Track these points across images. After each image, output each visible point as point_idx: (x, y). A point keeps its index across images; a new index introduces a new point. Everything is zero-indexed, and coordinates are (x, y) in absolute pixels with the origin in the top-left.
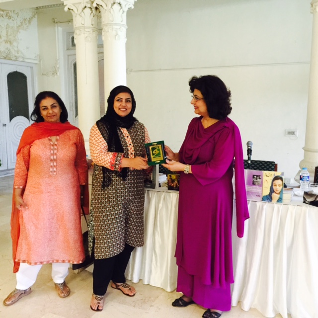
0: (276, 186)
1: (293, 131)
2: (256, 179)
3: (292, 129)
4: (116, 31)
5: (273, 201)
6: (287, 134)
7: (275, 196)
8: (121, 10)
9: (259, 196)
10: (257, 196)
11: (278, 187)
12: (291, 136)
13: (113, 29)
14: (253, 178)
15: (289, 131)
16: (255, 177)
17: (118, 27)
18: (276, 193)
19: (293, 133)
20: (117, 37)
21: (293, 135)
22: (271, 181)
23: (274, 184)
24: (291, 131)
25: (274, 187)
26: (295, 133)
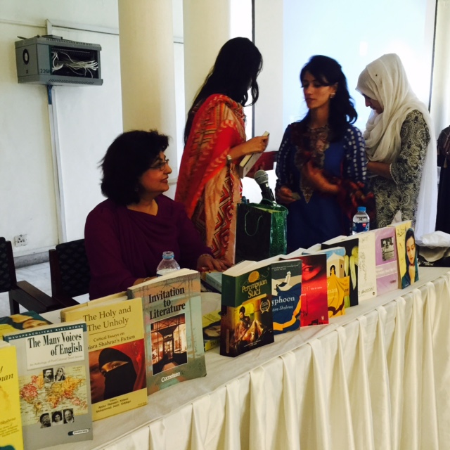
7: (412, 271)
9: (394, 281)
11: (411, 252)
18: (411, 265)
23: (408, 248)
25: (408, 254)
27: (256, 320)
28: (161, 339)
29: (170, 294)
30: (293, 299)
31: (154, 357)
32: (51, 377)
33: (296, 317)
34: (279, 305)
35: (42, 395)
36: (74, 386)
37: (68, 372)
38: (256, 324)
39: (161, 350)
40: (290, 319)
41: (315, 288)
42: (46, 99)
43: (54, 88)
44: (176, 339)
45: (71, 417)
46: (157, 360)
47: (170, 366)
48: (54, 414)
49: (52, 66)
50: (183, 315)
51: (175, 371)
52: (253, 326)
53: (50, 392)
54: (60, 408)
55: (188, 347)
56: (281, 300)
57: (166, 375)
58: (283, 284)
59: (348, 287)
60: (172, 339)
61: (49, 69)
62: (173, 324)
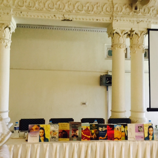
0: (150, 131)
1: (85, 103)
2: (140, 128)
3: (84, 102)
4: (7, 44)
5: (150, 139)
6: (82, 104)
7: (151, 137)
8: (10, 32)
9: (143, 138)
10: (141, 138)
11: (151, 132)
12: (84, 105)
13: (4, 42)
14: (139, 128)
15: (83, 103)
16: (140, 127)
17: (7, 41)
18: (151, 135)
19: (85, 104)
20: (7, 47)
21: (85, 105)
22: (148, 129)
23: (149, 131)
24: (84, 103)
25: (149, 132)
26: (86, 103)
27: (95, 134)
28: (73, 132)
29: (75, 125)
30: (105, 133)
31: (72, 134)
32: (54, 131)
33: (106, 137)
34: (102, 133)
35: (52, 134)
36: (56, 133)
37: (56, 131)
38: (95, 135)
39: (73, 134)
40: (104, 137)
41: (111, 132)
42: (106, 90)
43: (108, 87)
44: (76, 133)
45: (55, 138)
46: (73, 135)
47: (75, 137)
48: (53, 137)
49: (106, 82)
50: (78, 129)
51: (76, 138)
52: (94, 135)
53: (53, 133)
54: (54, 136)
55: (79, 135)
56: (102, 132)
57: (74, 138)
58: (103, 129)
59: (125, 135)
60: (76, 132)
61: (105, 82)
62: (76, 130)
